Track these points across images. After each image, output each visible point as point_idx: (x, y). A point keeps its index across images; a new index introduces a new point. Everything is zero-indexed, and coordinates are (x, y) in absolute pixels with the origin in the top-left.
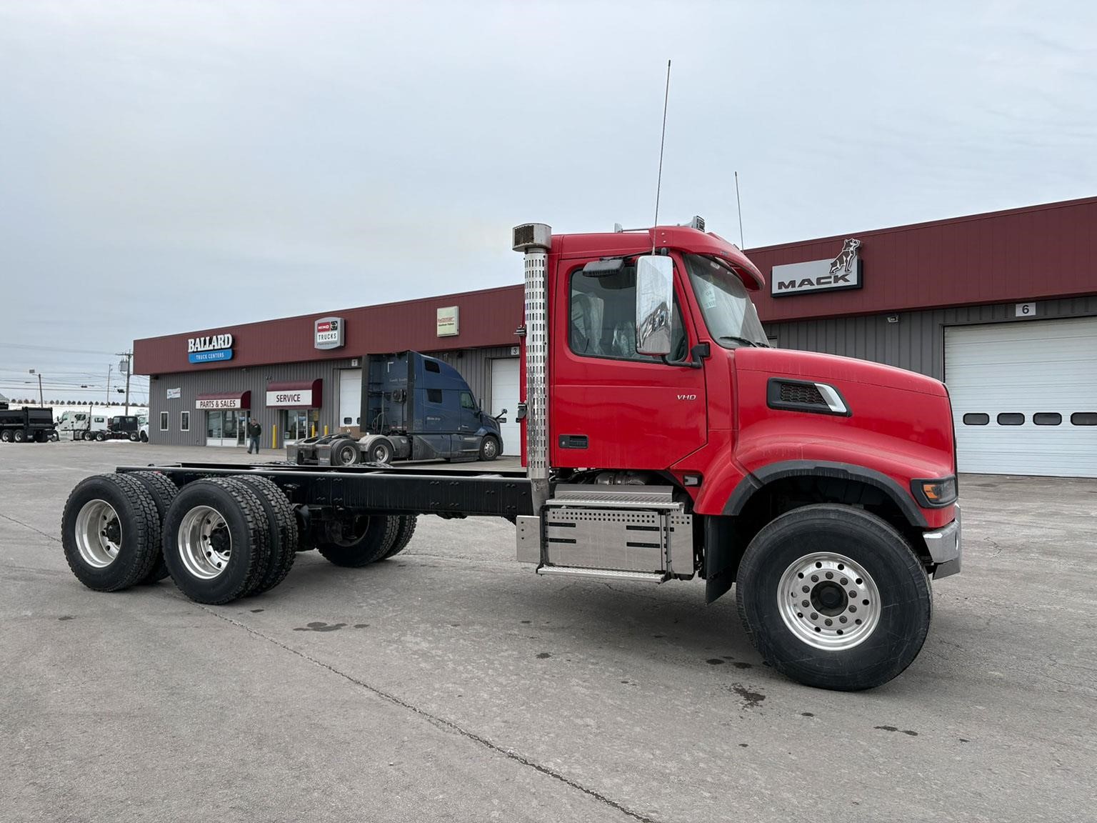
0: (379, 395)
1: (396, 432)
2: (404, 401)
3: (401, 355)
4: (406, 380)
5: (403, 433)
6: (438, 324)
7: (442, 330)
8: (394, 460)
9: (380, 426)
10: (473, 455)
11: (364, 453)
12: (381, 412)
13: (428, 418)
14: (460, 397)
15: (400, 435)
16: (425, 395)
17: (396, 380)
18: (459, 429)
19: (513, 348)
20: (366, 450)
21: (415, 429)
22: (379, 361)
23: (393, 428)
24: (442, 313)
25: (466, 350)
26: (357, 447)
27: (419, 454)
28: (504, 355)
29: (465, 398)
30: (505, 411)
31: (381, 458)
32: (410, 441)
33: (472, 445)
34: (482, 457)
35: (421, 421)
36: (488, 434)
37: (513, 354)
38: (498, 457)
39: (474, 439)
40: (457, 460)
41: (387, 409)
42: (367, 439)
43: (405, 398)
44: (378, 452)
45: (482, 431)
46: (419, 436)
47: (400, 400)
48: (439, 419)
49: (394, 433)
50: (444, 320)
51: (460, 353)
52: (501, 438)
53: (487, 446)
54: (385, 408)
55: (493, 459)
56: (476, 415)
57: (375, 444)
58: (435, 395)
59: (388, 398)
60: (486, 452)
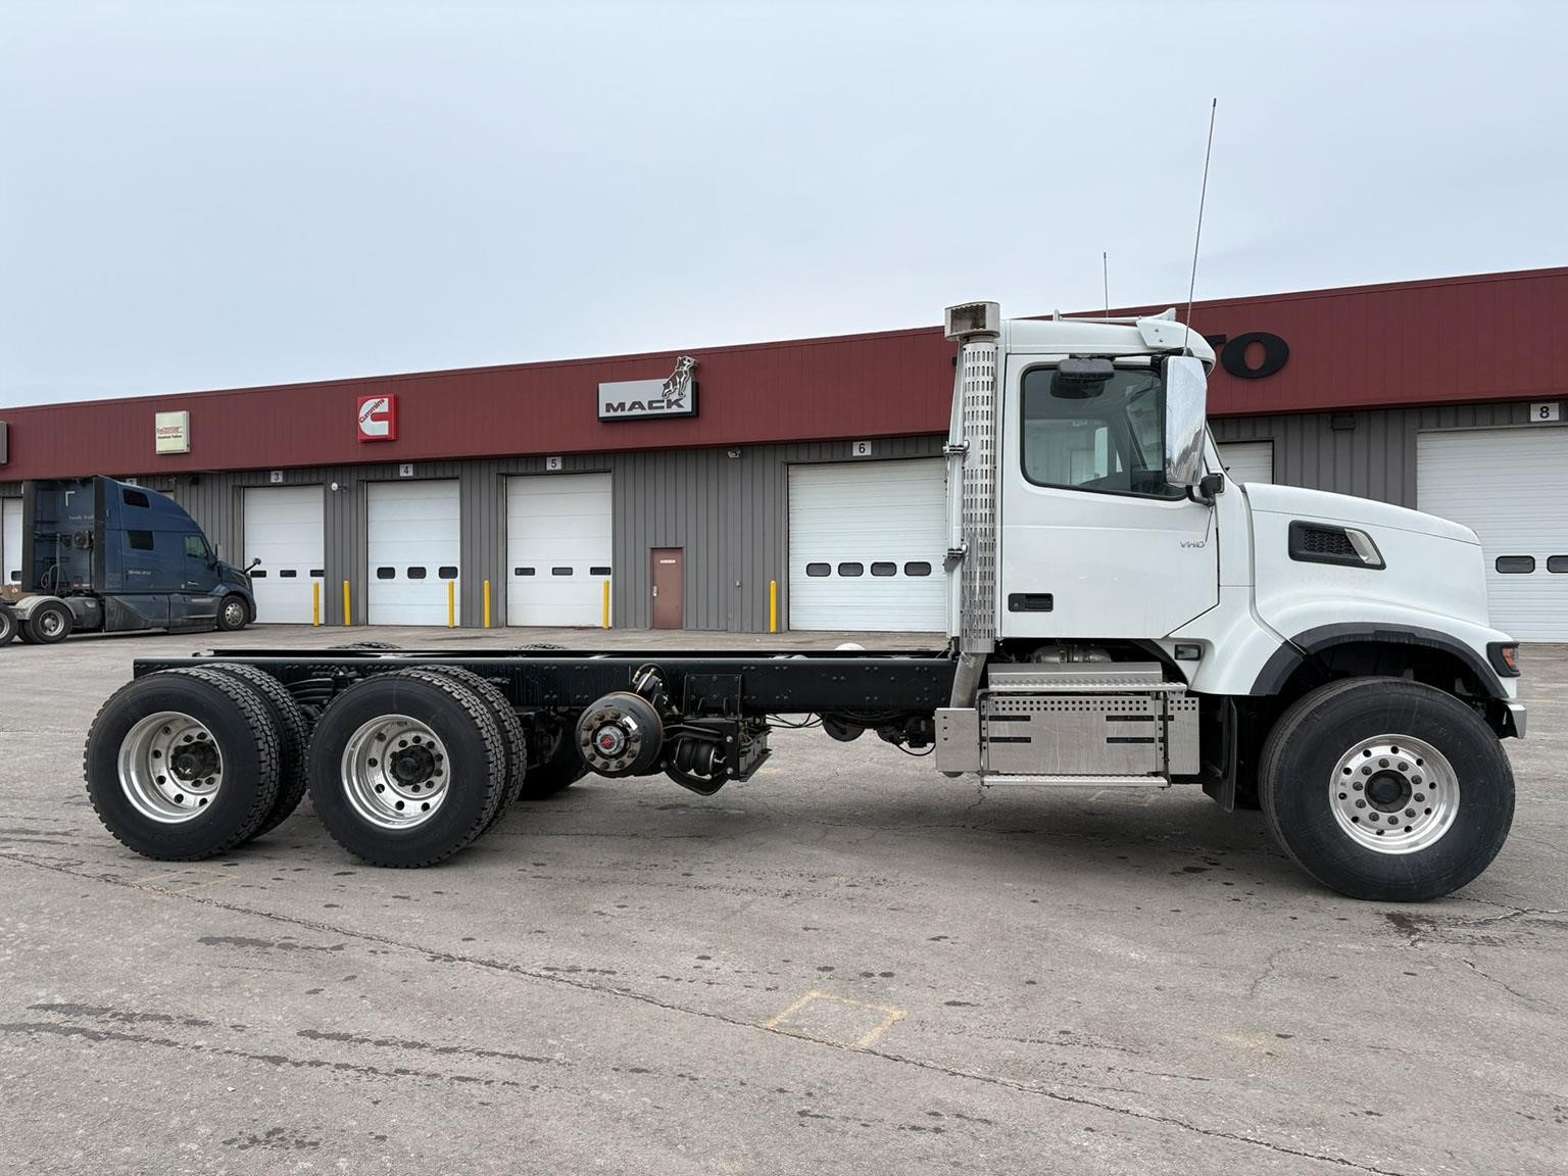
0: (52, 539)
1: (81, 591)
2: (91, 547)
3: (86, 481)
4: (92, 517)
5: (91, 594)
6: (158, 435)
7: (163, 445)
8: (75, 631)
9: (54, 584)
10: (206, 622)
11: (23, 622)
12: (55, 563)
13: (131, 572)
14: (184, 541)
15: (86, 595)
16: (125, 540)
17: (79, 517)
18: (183, 586)
19: (273, 473)
20: (27, 618)
21: (108, 587)
22: (52, 490)
23: (76, 585)
24: (164, 420)
25: (205, 474)
26: (11, 615)
27: (116, 622)
28: (260, 483)
29: (193, 544)
30: (258, 562)
31: (53, 628)
32: (101, 605)
33: (204, 609)
34: (222, 626)
35: (119, 575)
36: (231, 593)
37: (273, 481)
38: (247, 626)
39: (209, 600)
40: (181, 630)
41: (65, 559)
42: (29, 603)
43: (95, 544)
44: (47, 621)
45: (221, 589)
46: (116, 597)
47: (85, 546)
48: (149, 573)
49: (78, 593)
50: (167, 430)
51: (195, 479)
52: (252, 600)
53: (230, 611)
54: (61, 558)
55: (240, 628)
56: (211, 567)
57: (40, 610)
58: (142, 540)
59: (68, 543)
60: (227, 618)
